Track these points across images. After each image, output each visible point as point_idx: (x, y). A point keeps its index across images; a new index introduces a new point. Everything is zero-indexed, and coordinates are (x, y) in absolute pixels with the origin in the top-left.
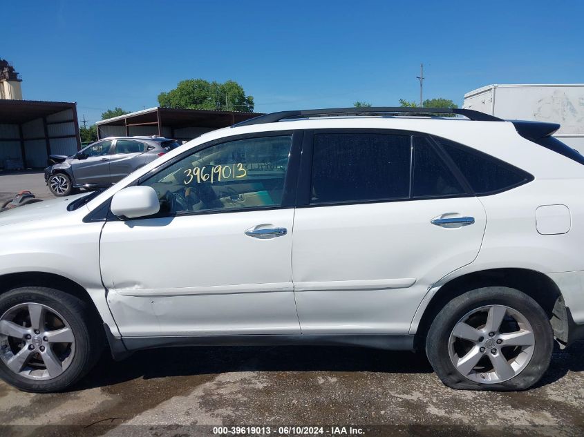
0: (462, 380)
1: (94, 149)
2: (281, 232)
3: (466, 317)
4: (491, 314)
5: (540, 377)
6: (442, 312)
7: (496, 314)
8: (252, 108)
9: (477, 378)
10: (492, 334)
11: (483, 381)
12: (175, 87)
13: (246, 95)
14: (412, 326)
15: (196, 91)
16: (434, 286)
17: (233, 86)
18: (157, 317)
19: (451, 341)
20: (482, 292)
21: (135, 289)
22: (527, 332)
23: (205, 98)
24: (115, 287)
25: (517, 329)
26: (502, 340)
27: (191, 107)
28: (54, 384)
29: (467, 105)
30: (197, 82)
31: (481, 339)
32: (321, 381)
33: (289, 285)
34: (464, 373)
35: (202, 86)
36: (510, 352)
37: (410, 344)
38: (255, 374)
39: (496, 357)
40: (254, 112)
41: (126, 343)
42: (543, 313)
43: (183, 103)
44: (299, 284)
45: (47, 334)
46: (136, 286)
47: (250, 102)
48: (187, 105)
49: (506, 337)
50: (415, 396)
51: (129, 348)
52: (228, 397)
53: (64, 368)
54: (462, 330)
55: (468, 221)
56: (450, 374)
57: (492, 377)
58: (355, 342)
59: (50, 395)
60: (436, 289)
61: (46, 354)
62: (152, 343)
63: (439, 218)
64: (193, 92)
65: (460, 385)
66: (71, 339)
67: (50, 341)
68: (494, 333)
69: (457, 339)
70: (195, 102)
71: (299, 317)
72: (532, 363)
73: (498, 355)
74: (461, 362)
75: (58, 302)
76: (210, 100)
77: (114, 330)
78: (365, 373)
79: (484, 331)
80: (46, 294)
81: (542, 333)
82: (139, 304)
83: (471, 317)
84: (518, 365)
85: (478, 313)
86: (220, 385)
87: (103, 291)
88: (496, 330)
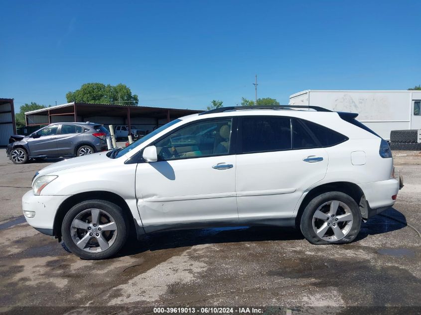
0: (320, 240)
1: (45, 131)
2: (230, 166)
3: (320, 207)
4: (332, 206)
5: (356, 236)
6: (308, 206)
7: (334, 205)
8: (137, 103)
9: (327, 239)
10: (333, 216)
11: (330, 240)
12: (79, 88)
13: (132, 95)
14: (294, 213)
15: (95, 91)
16: (305, 191)
17: (122, 88)
18: (164, 213)
19: (313, 221)
20: (327, 194)
21: (154, 198)
22: (349, 214)
23: (102, 96)
24: (143, 198)
25: (344, 213)
26: (338, 219)
27: (92, 102)
28: (105, 254)
29: (291, 103)
30: (96, 84)
31: (328, 219)
32: (248, 246)
33: (234, 193)
34: (321, 237)
35: (100, 87)
36: (342, 225)
37: (293, 223)
38: (212, 245)
39: (335, 228)
40: (139, 105)
41: (145, 229)
42: (356, 204)
43: (85, 99)
44: (239, 193)
45: (101, 226)
46: (155, 197)
47: (136, 99)
48: (88, 101)
49: (339, 217)
50: (298, 249)
51: (147, 232)
52: (203, 254)
53: (110, 245)
54: (318, 214)
55: (320, 159)
56: (314, 237)
57: (334, 238)
58: (266, 223)
59: (102, 260)
60: (306, 193)
61: (99, 238)
62: (159, 229)
63: (306, 158)
64: (93, 92)
65: (318, 243)
66: (115, 228)
67: (102, 230)
68: (334, 215)
69: (316, 219)
70: (94, 99)
71: (238, 211)
72: (353, 229)
73: (336, 226)
74: (319, 231)
75: (109, 208)
76: (105, 98)
77: (139, 222)
78: (269, 241)
79: (329, 215)
80: (103, 204)
81: (356, 214)
82: (155, 206)
83: (323, 207)
84: (345, 231)
85: (326, 205)
86: (195, 250)
87: (135, 200)
88: (335, 213)
